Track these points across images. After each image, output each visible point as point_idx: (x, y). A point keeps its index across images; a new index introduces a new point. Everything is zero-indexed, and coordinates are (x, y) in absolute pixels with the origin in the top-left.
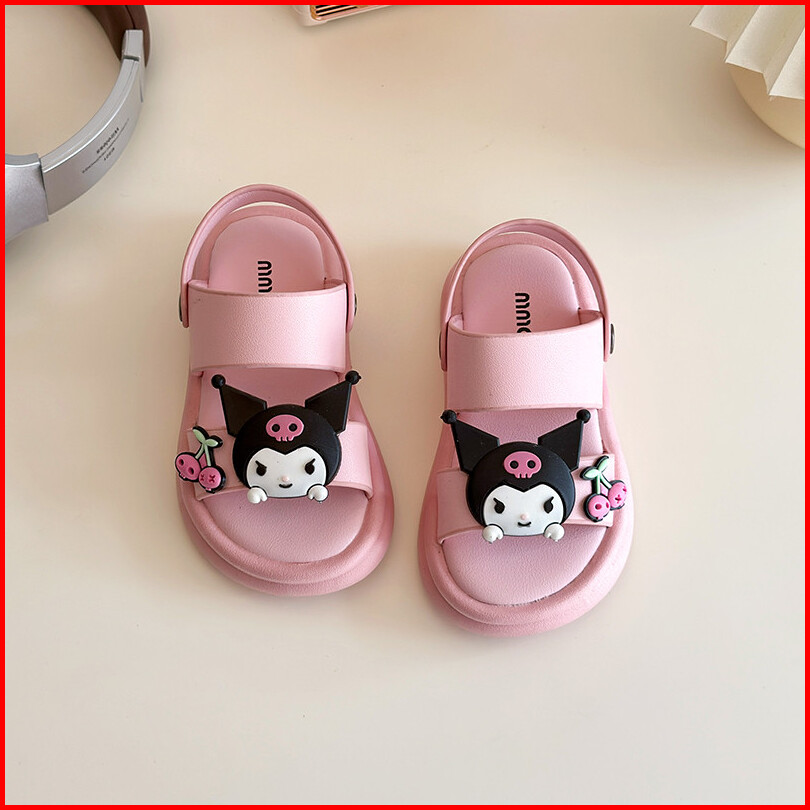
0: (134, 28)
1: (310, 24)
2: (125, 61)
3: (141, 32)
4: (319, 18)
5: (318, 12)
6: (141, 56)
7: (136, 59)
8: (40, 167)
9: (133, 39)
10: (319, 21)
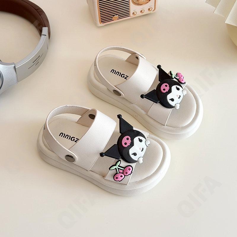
0: (45, 27)
1: (99, 26)
2: (42, 36)
3: (47, 27)
4: (102, 24)
5: (101, 22)
6: (47, 34)
7: (45, 35)
8: (15, 66)
9: (45, 30)
10: (102, 25)
